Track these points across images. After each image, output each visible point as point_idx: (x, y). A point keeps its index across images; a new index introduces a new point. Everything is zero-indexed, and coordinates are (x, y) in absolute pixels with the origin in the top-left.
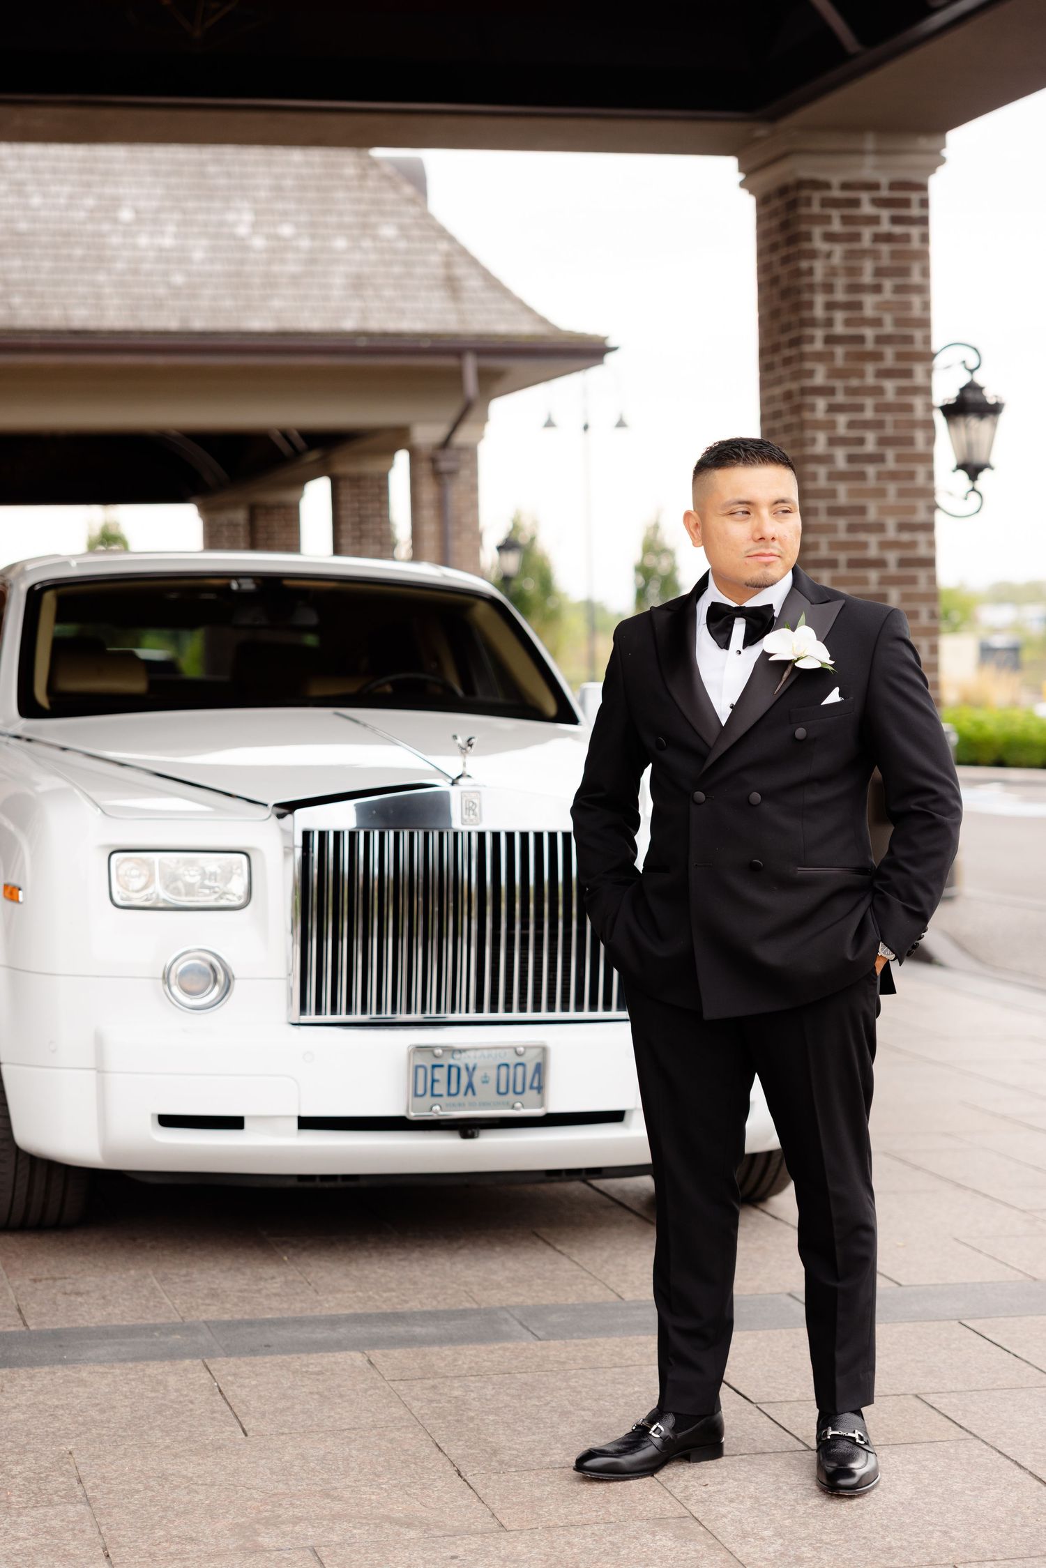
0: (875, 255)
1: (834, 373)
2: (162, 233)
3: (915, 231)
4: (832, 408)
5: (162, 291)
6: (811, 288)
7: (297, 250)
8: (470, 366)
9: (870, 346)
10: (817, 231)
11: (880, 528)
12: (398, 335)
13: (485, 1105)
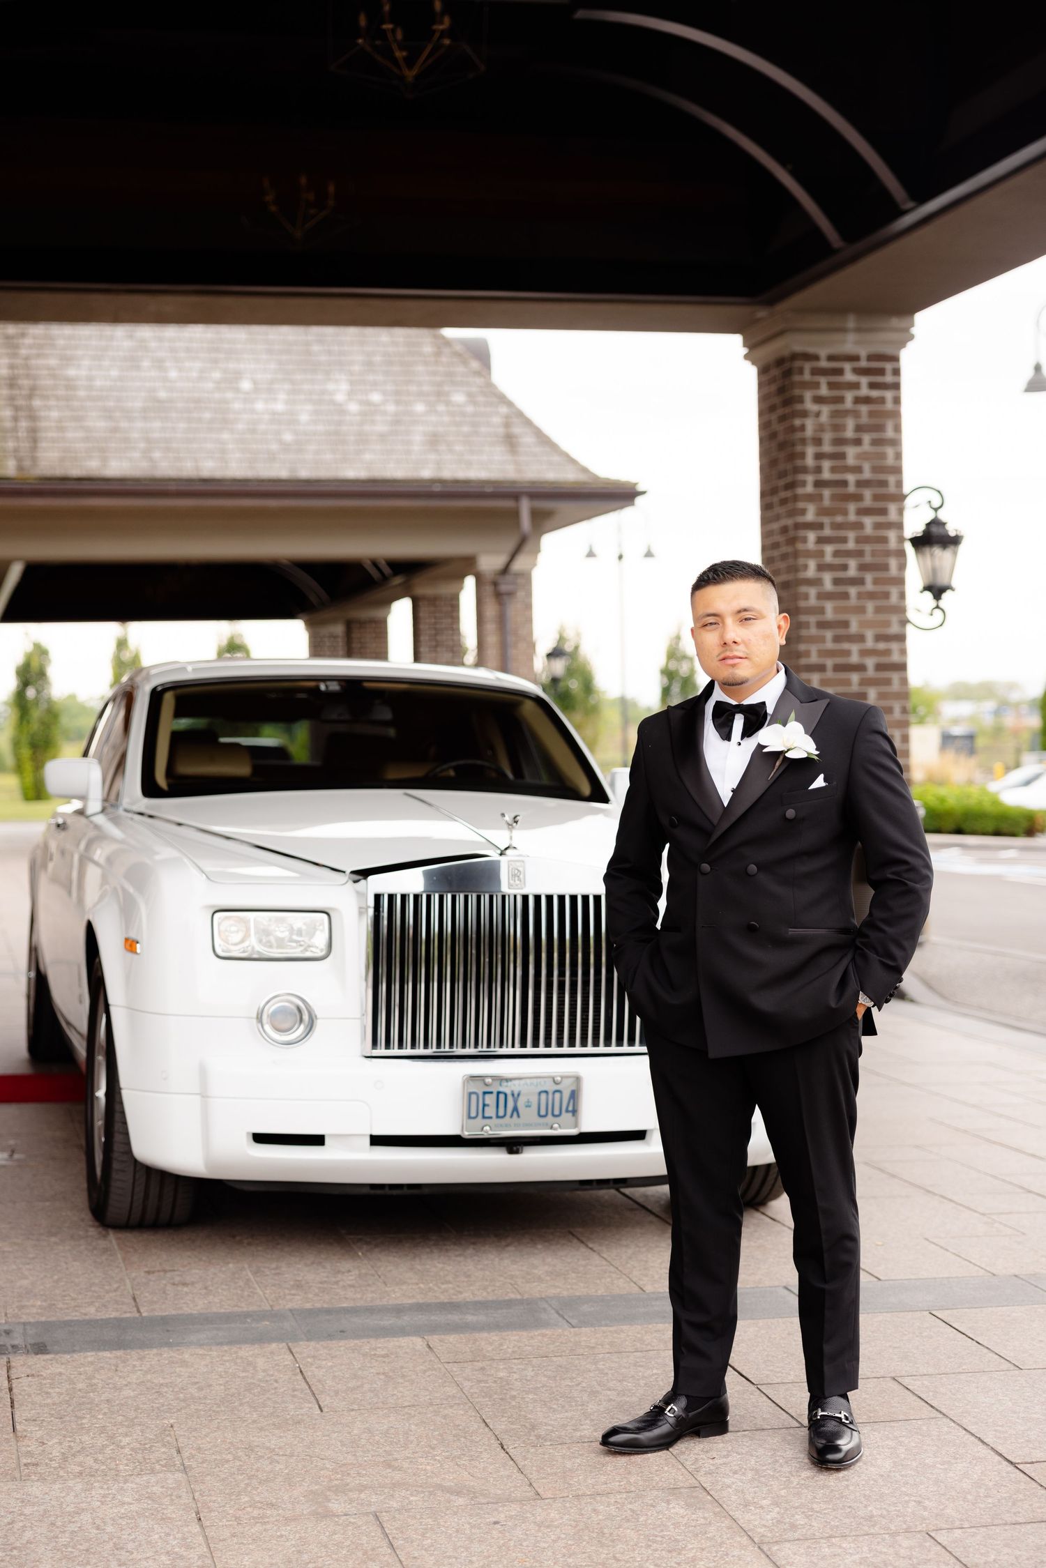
0: (856, 414)
1: (822, 512)
2: (275, 400)
3: (889, 395)
4: (821, 540)
5: (274, 447)
6: (803, 441)
7: (385, 413)
8: (525, 506)
9: (851, 489)
10: (808, 395)
11: (861, 638)
12: (467, 482)
13: (528, 1126)
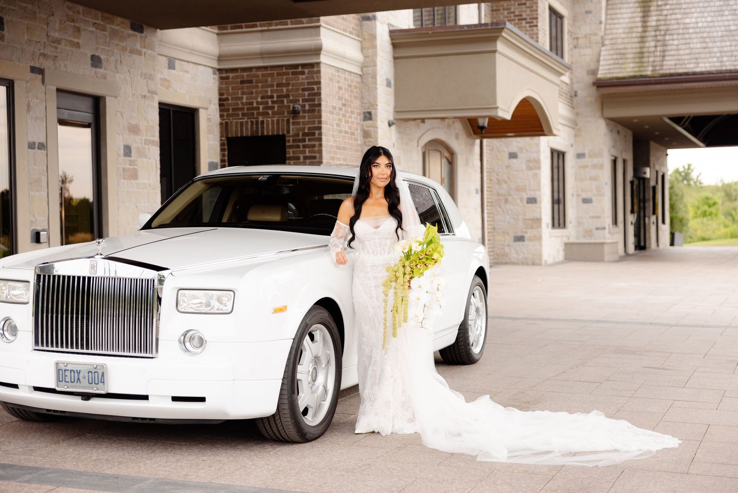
13: (84, 387)
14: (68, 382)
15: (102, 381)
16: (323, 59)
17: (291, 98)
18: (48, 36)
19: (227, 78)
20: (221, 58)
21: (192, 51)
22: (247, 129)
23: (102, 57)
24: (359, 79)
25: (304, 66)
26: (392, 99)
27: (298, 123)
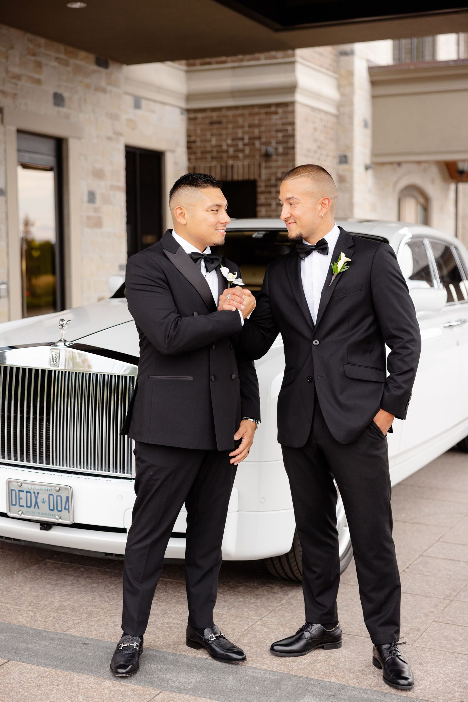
13: (44, 514)
14: (23, 506)
15: (67, 508)
16: (299, 97)
17: (264, 140)
18: (7, 72)
19: (195, 119)
20: (189, 97)
21: (160, 89)
22: (216, 173)
23: (66, 95)
24: (334, 120)
25: (278, 105)
26: (368, 141)
27: (270, 167)
